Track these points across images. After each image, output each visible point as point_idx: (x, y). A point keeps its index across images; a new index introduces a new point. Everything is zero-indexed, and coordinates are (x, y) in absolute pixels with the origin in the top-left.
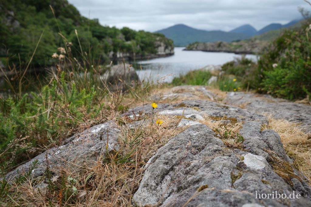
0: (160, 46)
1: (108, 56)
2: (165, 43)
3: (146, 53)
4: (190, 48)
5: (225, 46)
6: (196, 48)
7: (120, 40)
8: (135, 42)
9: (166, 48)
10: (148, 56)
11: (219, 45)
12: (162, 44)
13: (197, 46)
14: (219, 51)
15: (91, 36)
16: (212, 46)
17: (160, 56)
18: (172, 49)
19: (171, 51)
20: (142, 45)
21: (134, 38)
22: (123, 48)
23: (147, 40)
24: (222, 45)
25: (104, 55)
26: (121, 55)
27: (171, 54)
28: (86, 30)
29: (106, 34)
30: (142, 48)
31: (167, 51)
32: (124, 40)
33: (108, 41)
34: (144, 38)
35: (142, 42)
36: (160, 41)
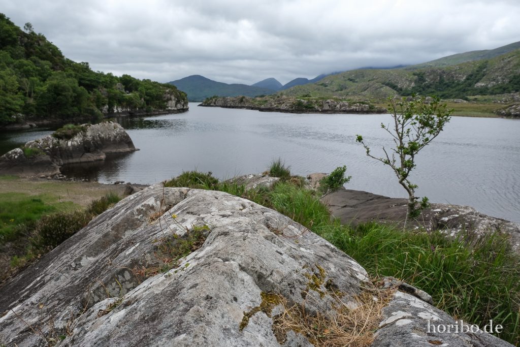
0: (171, 99)
1: (101, 110)
2: (177, 97)
3: (153, 108)
4: (207, 104)
5: (247, 101)
6: (215, 103)
7: (118, 91)
8: (137, 94)
9: (178, 102)
10: (154, 111)
11: (241, 101)
12: (173, 97)
13: (216, 100)
14: (241, 107)
15: (77, 85)
16: (233, 101)
17: (170, 112)
18: (186, 103)
19: (183, 106)
20: (148, 98)
21: (136, 90)
22: (120, 101)
23: (153, 91)
24: (244, 100)
25: (96, 110)
26: (120, 110)
27: (184, 110)
28: (70, 76)
29: (99, 83)
30: (148, 102)
31: (179, 106)
32: (123, 91)
33: (102, 92)
34: (150, 89)
35: (147, 94)
36: (171, 93)
